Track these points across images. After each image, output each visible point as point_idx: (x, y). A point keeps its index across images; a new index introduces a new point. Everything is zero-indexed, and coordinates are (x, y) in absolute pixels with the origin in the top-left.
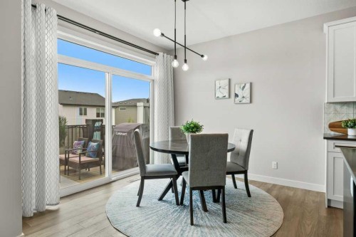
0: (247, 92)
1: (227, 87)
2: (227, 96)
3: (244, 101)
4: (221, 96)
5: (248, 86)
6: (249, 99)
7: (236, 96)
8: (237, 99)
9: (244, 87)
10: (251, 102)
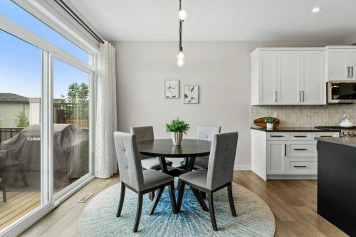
0: (195, 94)
1: (177, 88)
2: (177, 96)
3: (193, 101)
4: (170, 95)
5: (196, 88)
6: (197, 100)
7: (186, 96)
8: (187, 99)
9: (193, 89)
10: (199, 103)
